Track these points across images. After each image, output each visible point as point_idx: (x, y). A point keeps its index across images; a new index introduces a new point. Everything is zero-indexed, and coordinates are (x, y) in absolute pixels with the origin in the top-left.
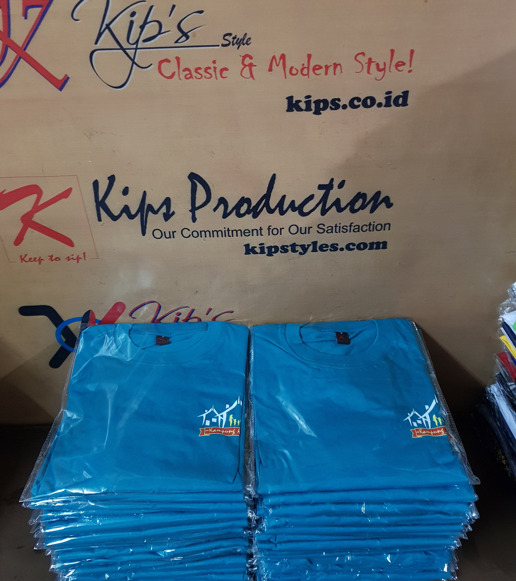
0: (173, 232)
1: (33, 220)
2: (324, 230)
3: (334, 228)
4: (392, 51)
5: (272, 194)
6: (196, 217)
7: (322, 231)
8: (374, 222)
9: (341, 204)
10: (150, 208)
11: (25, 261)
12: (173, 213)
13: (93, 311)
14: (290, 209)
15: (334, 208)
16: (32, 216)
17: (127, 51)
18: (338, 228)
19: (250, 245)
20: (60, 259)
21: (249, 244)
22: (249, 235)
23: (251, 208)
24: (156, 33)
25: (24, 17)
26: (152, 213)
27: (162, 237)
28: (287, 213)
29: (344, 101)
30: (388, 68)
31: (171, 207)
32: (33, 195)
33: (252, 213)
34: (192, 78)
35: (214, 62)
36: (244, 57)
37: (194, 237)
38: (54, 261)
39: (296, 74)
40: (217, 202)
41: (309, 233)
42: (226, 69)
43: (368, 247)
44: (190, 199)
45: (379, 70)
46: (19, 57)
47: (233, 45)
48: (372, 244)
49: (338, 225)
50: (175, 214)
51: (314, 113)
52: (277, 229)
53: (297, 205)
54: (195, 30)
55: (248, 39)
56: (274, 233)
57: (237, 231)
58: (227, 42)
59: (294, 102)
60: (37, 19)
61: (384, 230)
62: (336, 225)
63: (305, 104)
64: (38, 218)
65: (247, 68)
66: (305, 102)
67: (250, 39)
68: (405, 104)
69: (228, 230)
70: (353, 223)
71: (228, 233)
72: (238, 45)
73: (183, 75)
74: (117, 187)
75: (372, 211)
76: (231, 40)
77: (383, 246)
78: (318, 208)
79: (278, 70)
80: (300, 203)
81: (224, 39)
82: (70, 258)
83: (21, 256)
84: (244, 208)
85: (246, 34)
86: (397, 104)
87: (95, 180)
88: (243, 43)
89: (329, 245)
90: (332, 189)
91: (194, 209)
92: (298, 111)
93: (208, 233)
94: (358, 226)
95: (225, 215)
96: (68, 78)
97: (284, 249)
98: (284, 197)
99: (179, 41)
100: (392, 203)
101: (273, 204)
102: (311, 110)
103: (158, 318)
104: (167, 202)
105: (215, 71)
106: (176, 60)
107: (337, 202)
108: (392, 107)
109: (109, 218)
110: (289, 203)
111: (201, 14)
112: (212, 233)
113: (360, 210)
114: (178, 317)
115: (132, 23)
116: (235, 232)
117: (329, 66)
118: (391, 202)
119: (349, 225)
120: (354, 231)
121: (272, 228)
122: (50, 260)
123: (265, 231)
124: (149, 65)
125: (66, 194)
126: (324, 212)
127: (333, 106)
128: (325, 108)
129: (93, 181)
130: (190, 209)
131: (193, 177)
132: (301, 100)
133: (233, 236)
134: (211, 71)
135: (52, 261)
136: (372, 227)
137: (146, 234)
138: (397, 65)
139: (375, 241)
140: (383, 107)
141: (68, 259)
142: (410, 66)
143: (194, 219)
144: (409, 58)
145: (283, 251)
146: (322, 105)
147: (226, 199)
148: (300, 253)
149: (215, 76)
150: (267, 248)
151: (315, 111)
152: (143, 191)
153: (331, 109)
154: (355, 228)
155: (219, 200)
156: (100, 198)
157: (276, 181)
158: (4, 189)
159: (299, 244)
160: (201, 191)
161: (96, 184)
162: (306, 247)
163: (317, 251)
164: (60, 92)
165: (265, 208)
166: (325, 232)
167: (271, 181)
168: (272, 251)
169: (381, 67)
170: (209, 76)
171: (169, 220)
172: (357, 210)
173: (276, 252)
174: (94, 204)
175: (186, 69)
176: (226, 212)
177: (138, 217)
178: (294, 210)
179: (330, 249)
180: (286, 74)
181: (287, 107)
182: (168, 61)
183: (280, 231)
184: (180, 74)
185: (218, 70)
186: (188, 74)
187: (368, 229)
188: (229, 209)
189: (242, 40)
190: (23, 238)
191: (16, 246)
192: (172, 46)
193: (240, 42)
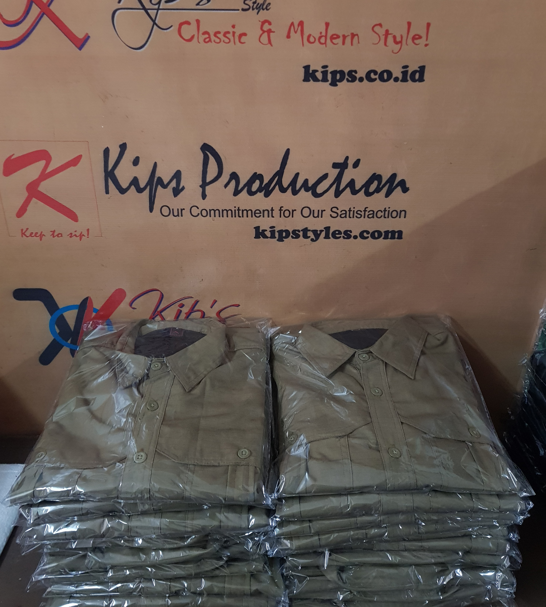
0: (182, 210)
1: (39, 189)
2: (337, 214)
3: (348, 212)
4: (409, 24)
5: (286, 171)
6: (206, 194)
7: (335, 215)
8: (389, 208)
9: (356, 186)
10: (160, 181)
11: (25, 235)
12: (183, 188)
13: (91, 297)
14: (303, 189)
15: (348, 189)
16: (38, 185)
17: (149, 11)
18: (352, 212)
20: (63, 235)
21: (259, 227)
22: (260, 216)
23: (263, 186)
26: (161, 188)
27: (170, 215)
28: (299, 193)
29: (361, 73)
30: (405, 43)
31: (182, 181)
32: (42, 161)
33: (264, 191)
34: (211, 42)
35: (233, 27)
36: (263, 23)
37: (202, 216)
38: (56, 237)
39: (314, 42)
40: (229, 177)
41: (322, 217)
42: (245, 34)
43: (383, 236)
44: (202, 173)
45: (396, 43)
46: (42, 13)
47: (253, 9)
48: (387, 232)
49: (352, 209)
50: (185, 190)
51: (330, 84)
52: (288, 210)
53: (310, 185)
56: (286, 215)
57: (247, 211)
58: (247, 7)
59: (311, 72)
61: (400, 217)
62: (350, 208)
63: (321, 74)
64: (43, 187)
65: (266, 34)
66: (322, 72)
67: (269, 4)
68: (421, 79)
69: (239, 210)
70: (367, 208)
71: (238, 213)
73: (202, 37)
74: (128, 157)
75: (387, 195)
76: (251, 5)
77: (398, 235)
78: (331, 189)
79: (296, 37)
80: (314, 182)
83: (22, 230)
84: (256, 185)
86: (414, 80)
87: (106, 147)
89: (342, 231)
90: (347, 168)
91: (204, 184)
92: (314, 81)
93: (217, 212)
94: (373, 211)
95: (237, 192)
96: (89, 37)
97: (296, 234)
98: (297, 175)
99: (201, 4)
100: (408, 188)
101: (286, 183)
102: (328, 81)
103: (159, 309)
104: (178, 175)
105: (234, 36)
106: (196, 22)
107: (351, 184)
108: (408, 82)
109: (117, 191)
110: (302, 182)
112: (221, 213)
113: (375, 193)
114: (181, 309)
116: (245, 212)
117: (346, 35)
118: (407, 186)
119: (364, 210)
120: (368, 217)
121: (283, 209)
122: (52, 236)
123: (276, 213)
124: (170, 26)
125: (75, 162)
126: (338, 194)
127: (350, 78)
128: (341, 80)
129: (104, 149)
130: (200, 185)
131: (206, 149)
132: (318, 70)
133: (243, 217)
134: (230, 36)
135: (54, 237)
136: (387, 213)
137: (153, 211)
138: (414, 38)
139: (390, 230)
140: (399, 81)
141: (71, 235)
142: (427, 40)
143: (204, 196)
144: (425, 30)
145: (294, 236)
146: (338, 76)
147: (238, 174)
148: (312, 240)
149: (233, 41)
150: (277, 232)
151: (331, 82)
152: (154, 162)
153: (348, 80)
154: (369, 213)
155: (231, 175)
156: (110, 168)
157: (290, 156)
158: (12, 153)
159: (311, 229)
160: (212, 163)
161: (106, 152)
162: (319, 232)
163: (330, 238)
164: (79, 51)
165: (277, 187)
166: (339, 216)
167: (284, 156)
168: (283, 235)
169: (398, 39)
170: (227, 40)
171: (178, 196)
172: (372, 194)
173: (287, 237)
174: (103, 174)
175: (206, 33)
176: (238, 189)
177: (147, 192)
178: (307, 190)
179: (343, 236)
180: (304, 42)
181: (303, 77)
182: (188, 23)
183: (292, 213)
184: (200, 37)
185: (237, 35)
186: (207, 38)
187: (383, 215)
188: (241, 186)
189: (262, 5)
190: (26, 210)
191: (18, 217)
192: (193, 8)
193: (260, 7)
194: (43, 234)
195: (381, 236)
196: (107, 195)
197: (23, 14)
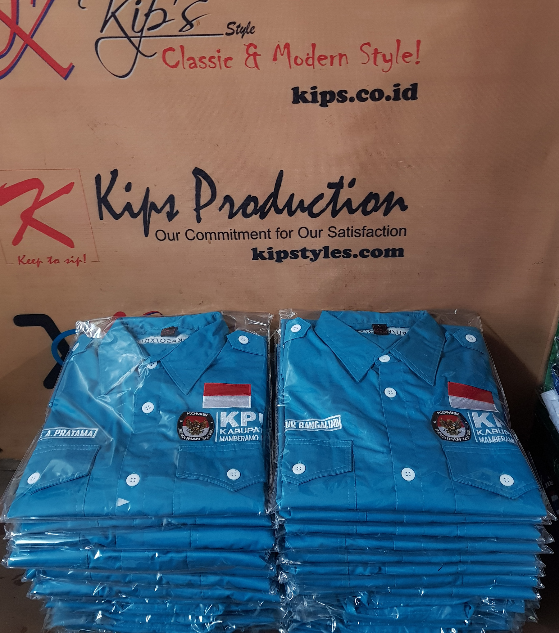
0: (177, 234)
1: (33, 217)
2: (336, 233)
3: (346, 232)
4: (398, 42)
5: (281, 192)
6: (201, 217)
7: (334, 234)
8: (388, 226)
9: (353, 205)
10: (153, 206)
11: (22, 262)
12: (177, 212)
14: (299, 209)
15: (345, 209)
16: (33, 213)
17: (132, 39)
18: (350, 232)
19: (258, 249)
20: (60, 261)
21: (256, 248)
22: (257, 237)
23: (258, 208)
24: (161, 21)
25: (32, 5)
26: (155, 212)
27: (166, 239)
28: (296, 214)
30: (395, 61)
31: (175, 206)
32: (35, 189)
33: (260, 213)
34: (197, 68)
35: (218, 51)
36: (249, 46)
37: (199, 239)
38: (53, 263)
39: (301, 64)
40: (223, 200)
41: (320, 237)
42: (231, 59)
43: (384, 254)
44: (195, 197)
45: (386, 61)
46: (25, 44)
47: (237, 33)
48: (387, 251)
49: (350, 228)
50: (179, 213)
51: (320, 105)
52: (285, 231)
53: (306, 205)
54: (200, 18)
55: (252, 28)
56: (283, 236)
57: (244, 233)
58: (231, 31)
59: (300, 93)
60: (45, 7)
61: (400, 235)
62: (348, 228)
63: (311, 96)
64: (38, 215)
65: (252, 57)
66: (311, 93)
67: (254, 27)
68: (414, 97)
69: (235, 232)
70: (366, 226)
71: (234, 235)
72: (243, 33)
73: (187, 63)
74: (120, 183)
75: (386, 214)
76: (235, 29)
77: (399, 253)
78: (328, 209)
79: (282, 59)
80: (309, 203)
81: (228, 27)
82: (70, 260)
83: (19, 257)
84: (251, 208)
85: (250, 23)
86: (406, 98)
87: (97, 174)
88: (247, 32)
89: (342, 251)
90: (342, 188)
91: (198, 208)
92: (304, 103)
93: (213, 235)
94: (372, 230)
95: (231, 215)
96: (74, 66)
97: (294, 254)
98: (292, 196)
99: (184, 30)
101: (281, 204)
102: (318, 102)
104: (171, 200)
105: (219, 60)
106: (180, 48)
107: (348, 203)
108: (401, 100)
109: (112, 216)
110: (298, 203)
111: (205, 3)
112: (218, 235)
113: (373, 212)
115: (137, 10)
116: (241, 234)
117: (334, 55)
118: (406, 205)
119: (362, 228)
120: (367, 236)
121: (280, 230)
122: (49, 262)
123: (273, 234)
124: (154, 53)
126: (335, 213)
127: (341, 98)
128: (331, 101)
129: (96, 176)
130: (194, 208)
131: (198, 173)
132: (307, 91)
133: (239, 239)
134: (215, 60)
135: (51, 263)
136: (386, 232)
137: (149, 235)
138: (404, 56)
139: (391, 248)
140: (391, 100)
141: (68, 261)
142: (418, 57)
143: (199, 220)
144: (416, 48)
145: (293, 257)
146: (328, 97)
147: (232, 197)
148: (311, 260)
149: (219, 65)
150: (275, 253)
151: (321, 103)
152: (146, 188)
153: (338, 101)
154: (368, 232)
155: (224, 198)
156: (102, 195)
157: (283, 178)
158: (5, 183)
159: (310, 249)
160: (205, 186)
161: (98, 179)
162: (318, 252)
163: (329, 257)
164: (65, 80)
165: (273, 208)
166: (337, 235)
167: (278, 178)
168: (281, 256)
169: (388, 58)
170: (213, 65)
171: (173, 220)
172: (370, 212)
173: (285, 257)
174: (96, 201)
175: (190, 59)
176: (233, 211)
177: (141, 216)
178: (303, 210)
179: (343, 255)
180: (291, 64)
181: (293, 99)
182: (172, 49)
183: (289, 234)
184: (185, 62)
185: (222, 59)
186: (192, 63)
187: (383, 234)
188: (235, 209)
189: (246, 29)
190: (21, 238)
191: (15, 245)
192: (177, 34)
193: (244, 30)
194: (40, 260)
195: (382, 254)
196: (101, 220)
197: (7, 46)
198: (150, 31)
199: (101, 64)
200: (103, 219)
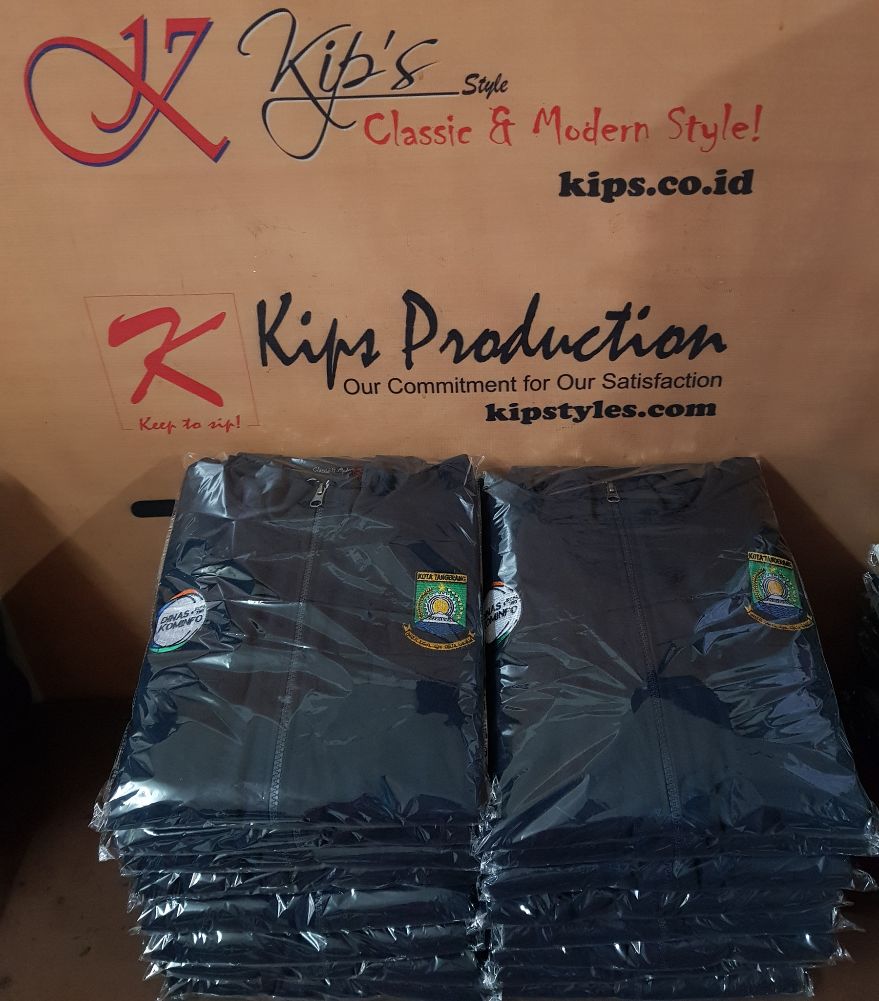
0: (376, 385)
1: (163, 362)
2: (614, 382)
3: (630, 381)
4: (728, 107)
5: (533, 325)
6: (413, 361)
7: (611, 384)
8: (695, 373)
9: (643, 343)
10: (342, 345)
11: (146, 427)
12: (378, 354)
14: (560, 350)
15: (631, 349)
16: (162, 357)
17: (319, 101)
18: (636, 381)
20: (201, 425)
21: (494, 404)
23: (499, 348)
24: (364, 74)
25: (167, 50)
26: (344, 354)
27: (359, 392)
28: (555, 356)
29: (652, 182)
30: (722, 136)
31: (375, 345)
32: (166, 324)
33: (501, 354)
34: (416, 143)
35: (450, 118)
36: (497, 111)
37: (407, 391)
38: (192, 428)
39: (576, 138)
40: (447, 336)
41: (589, 388)
42: (468, 129)
43: (685, 412)
44: (405, 332)
45: (707, 135)
46: (156, 110)
48: (691, 408)
49: (637, 376)
50: (380, 356)
51: (602, 200)
52: (538, 381)
53: (571, 344)
54: (424, 68)
55: (503, 83)
56: (534, 387)
57: (475, 384)
58: (472, 88)
59: (572, 182)
60: (187, 52)
62: (634, 375)
63: (588, 185)
64: (171, 359)
65: (501, 127)
66: (589, 182)
67: (506, 82)
68: (747, 190)
69: (462, 382)
70: (661, 374)
71: (461, 386)
72: (488, 91)
73: (401, 137)
74: (294, 313)
75: (692, 356)
76: (477, 85)
77: (709, 411)
78: (604, 349)
79: (548, 130)
80: (576, 340)
81: (466, 82)
82: (216, 424)
83: (141, 420)
84: (488, 347)
85: (500, 75)
86: (735, 191)
87: (261, 300)
88: (495, 88)
89: (622, 406)
90: (629, 319)
91: (409, 348)
92: (577, 195)
93: (429, 386)
94: (670, 379)
95: (458, 358)
96: (229, 142)
97: (550, 414)
98: (551, 330)
99: (398, 87)
100: (725, 345)
101: (533, 342)
104: (369, 336)
105: (451, 132)
106: (391, 115)
107: (636, 341)
108: (726, 194)
109: (279, 361)
110: (559, 340)
111: (432, 45)
112: (436, 387)
113: (674, 354)
115: (328, 57)
116: (472, 385)
117: (627, 126)
118: (724, 343)
119: (655, 376)
120: (662, 386)
121: (530, 379)
122: (186, 427)
123: (520, 384)
124: (351, 122)
126: (614, 355)
127: (634, 189)
128: (619, 193)
129: (258, 303)
130: (403, 349)
131: (411, 298)
132: (583, 178)
133: (468, 391)
134: (445, 132)
135: (188, 428)
136: (691, 381)
137: (334, 387)
138: (736, 129)
139: (697, 403)
140: (712, 193)
141: (213, 425)
142: (756, 131)
143: (409, 365)
144: (754, 117)
145: (548, 416)
146: (615, 188)
147: (460, 332)
149: (450, 139)
150: (521, 411)
151: (604, 196)
152: (333, 319)
153: (630, 193)
154: (664, 381)
155: (449, 334)
156: (267, 329)
157: (539, 304)
159: (574, 406)
160: (421, 318)
161: (262, 307)
162: (585, 409)
163: (602, 417)
164: (215, 163)
165: (521, 348)
166: (616, 386)
167: (531, 305)
168: (530, 415)
169: (711, 130)
170: (441, 140)
171: (370, 365)
172: (669, 354)
173: (537, 416)
174: (256, 339)
175: (407, 130)
176: (460, 352)
177: (324, 360)
178: (567, 351)
179: (623, 414)
180: (561, 138)
181: (560, 189)
182: (380, 116)
183: (543, 384)
184: (398, 136)
185: (455, 131)
186: (410, 137)
187: (685, 383)
188: (465, 348)
189: (494, 85)
190: (145, 393)
191: (135, 403)
192: (388, 94)
193: (490, 88)
194: (172, 424)
195: (683, 412)
196: (264, 367)
197: (128, 112)
198: (347, 89)
199: (271, 138)
200: (266, 366)
